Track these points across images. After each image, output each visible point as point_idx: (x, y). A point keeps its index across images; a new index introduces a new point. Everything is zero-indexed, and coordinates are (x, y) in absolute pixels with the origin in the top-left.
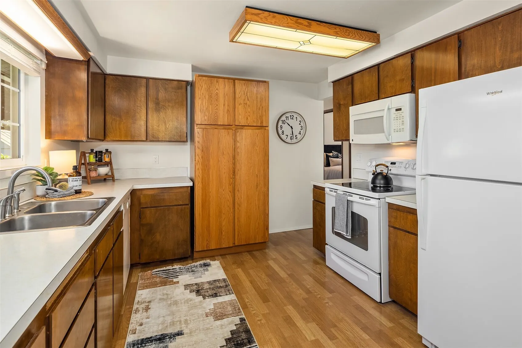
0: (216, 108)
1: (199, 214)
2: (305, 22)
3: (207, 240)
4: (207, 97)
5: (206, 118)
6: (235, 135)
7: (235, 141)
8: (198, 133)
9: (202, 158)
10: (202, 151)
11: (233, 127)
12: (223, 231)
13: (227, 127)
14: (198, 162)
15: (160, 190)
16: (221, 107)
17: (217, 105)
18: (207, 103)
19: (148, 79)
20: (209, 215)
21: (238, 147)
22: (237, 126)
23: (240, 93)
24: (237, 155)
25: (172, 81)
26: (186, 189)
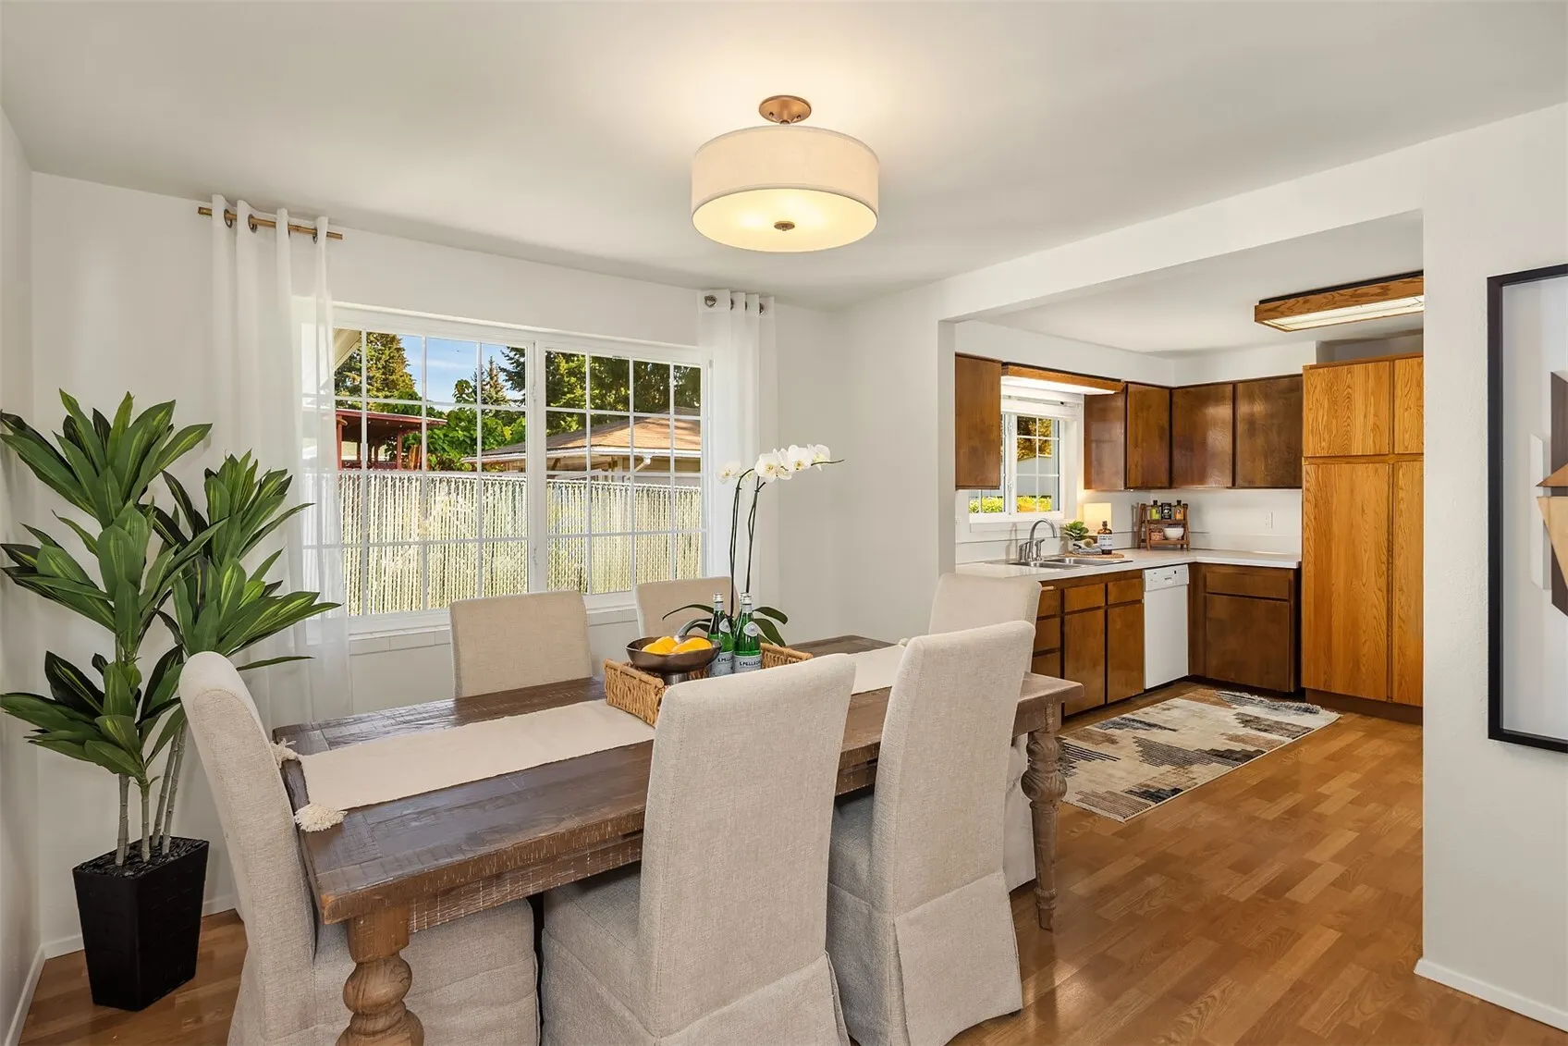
0: (1346, 424)
1: (1310, 621)
2: (1374, 289)
3: (1325, 673)
4: (1326, 405)
5: (1323, 444)
6: (1393, 475)
7: (1393, 485)
8: (1307, 473)
9: (1315, 518)
10: (1316, 506)
11: (1391, 459)
12: (1361, 666)
13: (1376, 458)
14: (1307, 526)
15: (1237, 568)
16: (1359, 420)
17: (1349, 417)
18: (1325, 418)
19: (1234, 384)
20: (1330, 627)
21: (1402, 499)
22: (1399, 457)
23: (1406, 386)
24: (1398, 516)
25: (1277, 381)
26: (1284, 573)
